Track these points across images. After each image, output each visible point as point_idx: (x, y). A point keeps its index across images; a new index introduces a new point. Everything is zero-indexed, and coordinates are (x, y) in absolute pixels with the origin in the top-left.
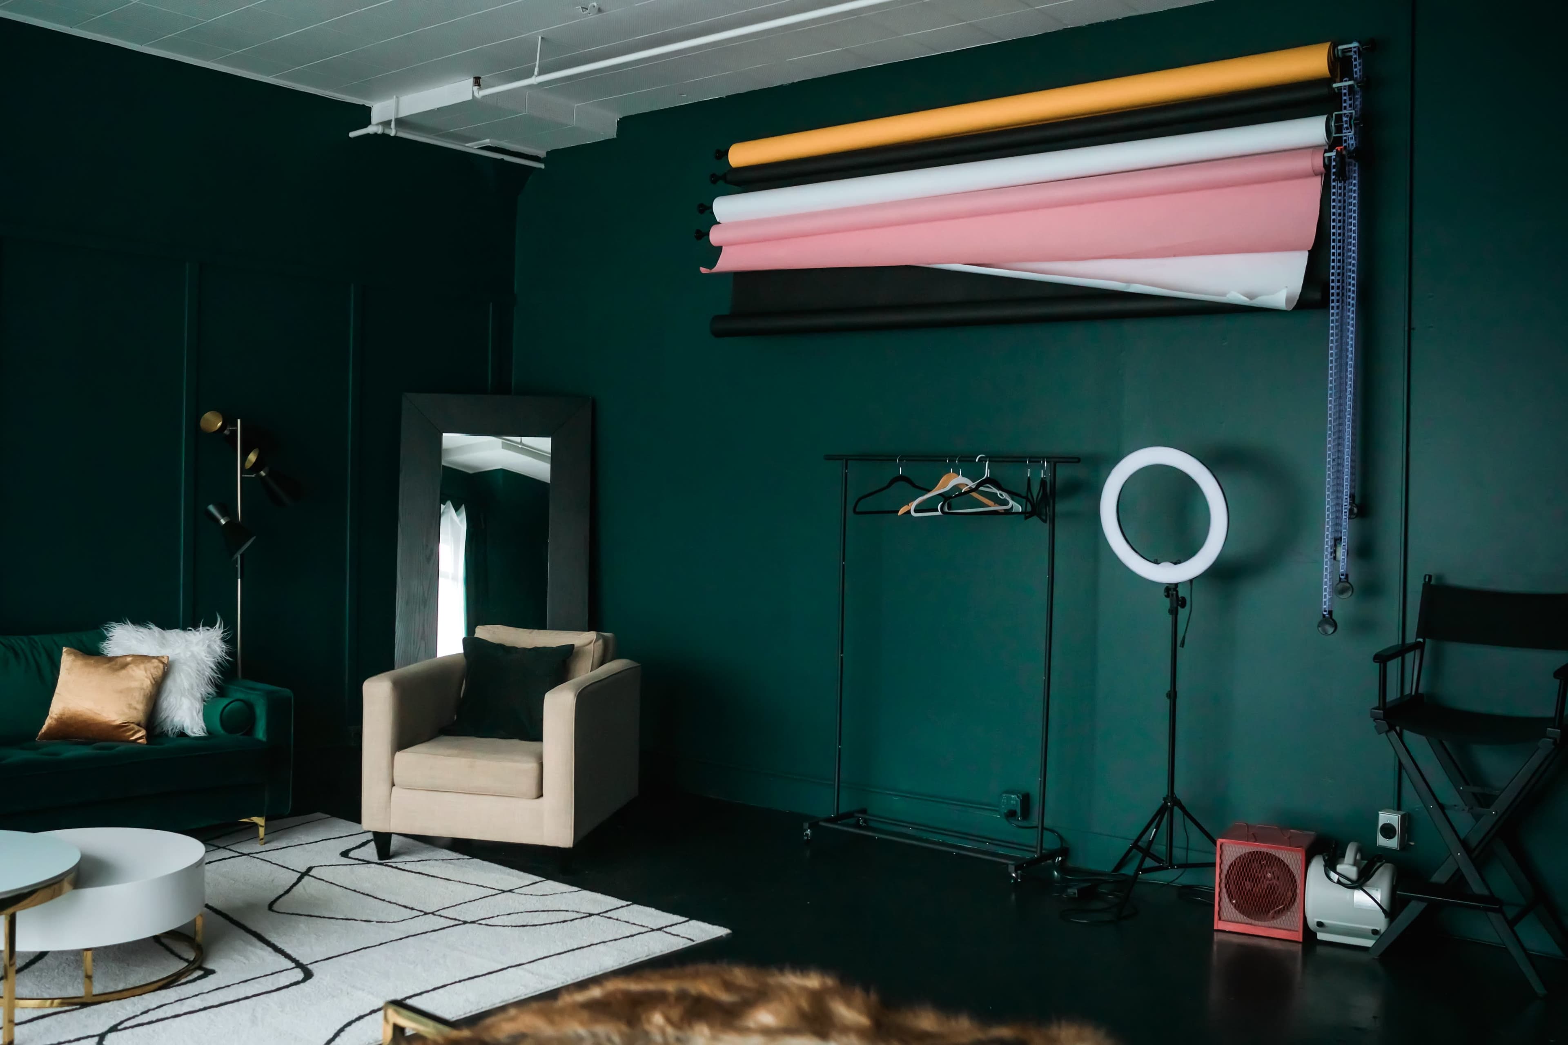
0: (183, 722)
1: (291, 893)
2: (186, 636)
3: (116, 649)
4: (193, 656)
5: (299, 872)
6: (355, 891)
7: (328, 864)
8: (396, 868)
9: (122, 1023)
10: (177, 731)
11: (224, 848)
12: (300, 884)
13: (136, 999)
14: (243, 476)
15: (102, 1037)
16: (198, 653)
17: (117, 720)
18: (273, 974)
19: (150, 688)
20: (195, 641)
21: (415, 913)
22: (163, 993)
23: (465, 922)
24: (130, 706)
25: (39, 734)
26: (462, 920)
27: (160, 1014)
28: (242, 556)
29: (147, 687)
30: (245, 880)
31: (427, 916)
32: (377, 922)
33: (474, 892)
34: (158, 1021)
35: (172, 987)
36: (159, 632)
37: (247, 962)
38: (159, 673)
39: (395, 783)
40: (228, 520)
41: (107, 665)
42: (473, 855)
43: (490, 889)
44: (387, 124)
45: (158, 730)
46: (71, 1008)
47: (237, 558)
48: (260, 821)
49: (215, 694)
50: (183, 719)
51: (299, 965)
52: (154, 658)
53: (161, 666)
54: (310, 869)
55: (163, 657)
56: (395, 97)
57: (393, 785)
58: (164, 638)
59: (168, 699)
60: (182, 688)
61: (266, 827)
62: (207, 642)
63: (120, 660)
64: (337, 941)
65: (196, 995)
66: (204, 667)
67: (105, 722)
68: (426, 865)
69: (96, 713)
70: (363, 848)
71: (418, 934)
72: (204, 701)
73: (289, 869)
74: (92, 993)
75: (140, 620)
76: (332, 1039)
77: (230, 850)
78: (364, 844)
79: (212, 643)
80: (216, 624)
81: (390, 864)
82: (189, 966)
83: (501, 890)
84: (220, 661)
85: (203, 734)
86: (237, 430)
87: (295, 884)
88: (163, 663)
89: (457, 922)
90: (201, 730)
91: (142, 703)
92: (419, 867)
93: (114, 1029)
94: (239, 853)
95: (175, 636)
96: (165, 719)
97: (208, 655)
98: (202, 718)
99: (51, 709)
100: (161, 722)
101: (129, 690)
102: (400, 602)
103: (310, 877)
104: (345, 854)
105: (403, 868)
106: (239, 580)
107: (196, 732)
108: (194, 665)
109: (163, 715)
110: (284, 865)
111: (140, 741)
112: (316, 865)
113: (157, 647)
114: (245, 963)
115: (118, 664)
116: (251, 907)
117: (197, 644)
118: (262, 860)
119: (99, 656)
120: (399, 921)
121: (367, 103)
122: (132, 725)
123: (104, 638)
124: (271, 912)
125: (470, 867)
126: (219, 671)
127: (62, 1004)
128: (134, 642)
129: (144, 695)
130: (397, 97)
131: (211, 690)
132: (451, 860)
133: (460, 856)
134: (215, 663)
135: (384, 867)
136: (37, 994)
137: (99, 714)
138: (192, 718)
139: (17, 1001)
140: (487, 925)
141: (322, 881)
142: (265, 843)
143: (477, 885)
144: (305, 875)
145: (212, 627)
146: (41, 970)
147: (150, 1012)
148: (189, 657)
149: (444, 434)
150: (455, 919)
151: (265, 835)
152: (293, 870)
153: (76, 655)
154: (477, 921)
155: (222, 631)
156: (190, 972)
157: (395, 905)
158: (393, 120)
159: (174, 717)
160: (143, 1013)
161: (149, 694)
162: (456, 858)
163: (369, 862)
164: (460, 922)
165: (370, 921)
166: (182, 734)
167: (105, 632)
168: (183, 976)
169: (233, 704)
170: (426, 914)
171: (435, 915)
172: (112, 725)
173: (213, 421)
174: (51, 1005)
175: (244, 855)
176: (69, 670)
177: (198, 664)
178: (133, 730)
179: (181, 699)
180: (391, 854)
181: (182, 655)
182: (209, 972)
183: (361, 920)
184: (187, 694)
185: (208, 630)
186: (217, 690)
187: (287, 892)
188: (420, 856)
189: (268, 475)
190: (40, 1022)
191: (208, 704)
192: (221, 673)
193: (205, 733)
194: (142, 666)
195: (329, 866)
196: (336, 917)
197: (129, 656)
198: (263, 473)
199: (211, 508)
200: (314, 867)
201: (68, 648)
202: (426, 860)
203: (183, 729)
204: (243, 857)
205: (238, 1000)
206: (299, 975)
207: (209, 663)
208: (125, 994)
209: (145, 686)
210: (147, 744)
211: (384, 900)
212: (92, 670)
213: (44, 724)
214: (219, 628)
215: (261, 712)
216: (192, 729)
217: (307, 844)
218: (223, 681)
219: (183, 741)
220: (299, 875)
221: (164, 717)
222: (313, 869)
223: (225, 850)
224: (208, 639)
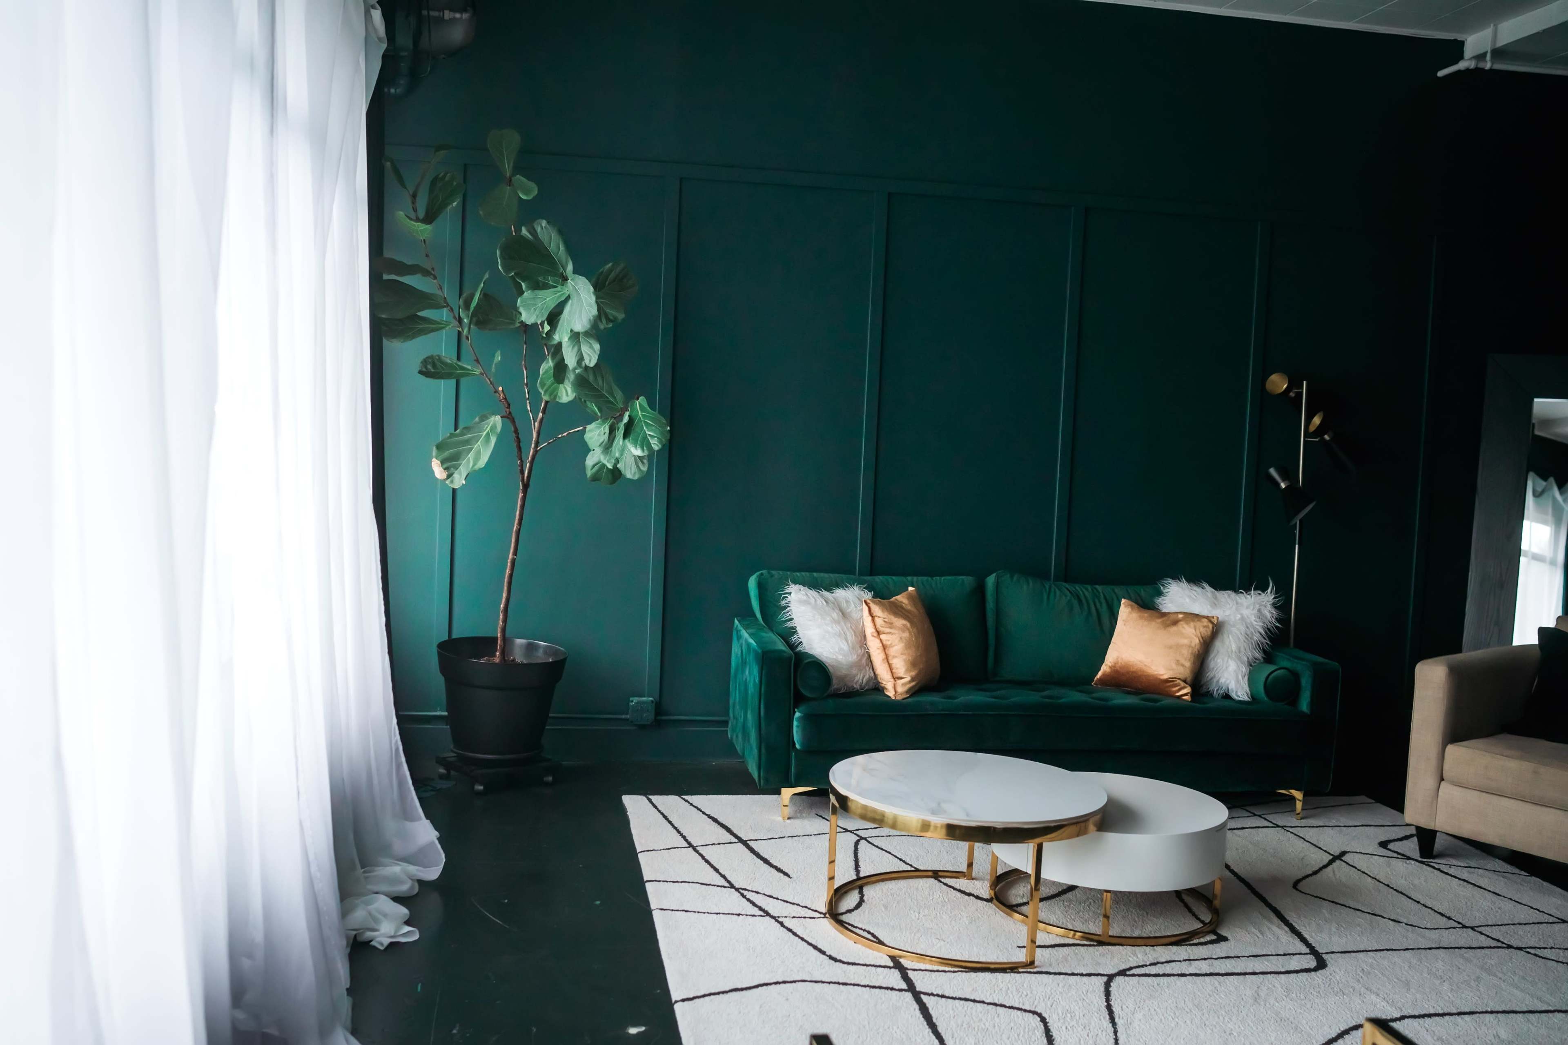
0: (1228, 684)
1: (1319, 875)
2: (1238, 598)
3: (1170, 605)
4: (1243, 619)
5: (1331, 855)
6: (1388, 886)
7: (1364, 852)
8: (1439, 870)
9: (1131, 968)
10: (1222, 692)
11: (1260, 816)
12: (1330, 868)
13: (1148, 949)
14: (1306, 439)
15: (1111, 978)
16: (1247, 616)
17: (1165, 674)
18: (1285, 955)
19: (1198, 647)
20: (1245, 604)
21: (1452, 924)
22: (1174, 949)
23: (1509, 947)
24: (1178, 662)
25: (1095, 679)
26: (1506, 942)
27: (1167, 968)
28: (1301, 521)
29: (1195, 646)
30: (1275, 852)
31: (1465, 929)
32: (1406, 924)
33: (1524, 914)
34: (1164, 975)
35: (1183, 945)
36: (1212, 592)
37: (1261, 936)
38: (1207, 632)
39: (1444, 778)
40: (1288, 483)
41: (1159, 621)
42: (1532, 873)
43: (1546, 915)
44: (1481, 57)
45: (1204, 690)
46: (1088, 943)
47: (1296, 524)
48: (1298, 795)
49: (1262, 659)
50: (1228, 681)
51: (1313, 951)
52: (1204, 617)
53: (1211, 626)
54: (1344, 853)
55: (1213, 617)
56: (1492, 25)
57: (1442, 779)
58: (1216, 598)
59: (1215, 660)
60: (1229, 650)
61: (1304, 802)
62: (1258, 606)
63: (1173, 617)
64: (1359, 936)
65: (1205, 959)
66: (1253, 631)
67: (1153, 676)
68: (1474, 873)
69: (1146, 665)
70: (1405, 842)
71: (1451, 948)
72: (1251, 665)
73: (1322, 849)
74: (1108, 933)
75: (1194, 579)
76: (1335, 1040)
77: (1266, 819)
78: (1406, 838)
79: (1263, 608)
80: (1268, 589)
81: (1432, 864)
82: (1204, 928)
83: (1562, 920)
84: (1269, 627)
85: (1246, 699)
86: (1302, 392)
87: (1325, 867)
88: (1212, 623)
89: (1499, 944)
90: (1246, 695)
91: (1189, 660)
92: (1465, 875)
93: (1122, 973)
94: (1274, 824)
95: (1226, 597)
96: (1211, 679)
97: (1258, 620)
98: (1247, 683)
99: (1107, 657)
100: (1207, 681)
101: (1178, 646)
102: (1472, 581)
103: (1342, 862)
104: (1384, 844)
105: (1446, 871)
106: (1297, 546)
107: (1241, 696)
108: (1243, 628)
109: (1210, 675)
110: (1317, 845)
111: (1185, 698)
112: (1351, 851)
113: (1209, 607)
114: (1258, 937)
115: (1170, 620)
116: (1276, 881)
117: (1247, 608)
118: (1295, 835)
119: (1153, 610)
120: (1431, 929)
121: (1460, 37)
122: (1178, 681)
123: (1160, 594)
124: (1294, 890)
125: (1526, 885)
126: (1268, 637)
127: (1083, 938)
128: (1187, 600)
129: (1192, 653)
130: (1494, 25)
131: (1258, 655)
132: (1504, 872)
133: (1517, 871)
134: (1263, 628)
135: (1425, 866)
136: (1063, 923)
137: (1149, 667)
138: (1238, 681)
139: (1039, 923)
140: (1536, 955)
141: (1354, 869)
142: (1301, 819)
143: (1532, 908)
144: (1337, 859)
145: (1263, 592)
146: (1070, 901)
147: (1158, 965)
148: (1239, 619)
149: (1536, 400)
150: (1498, 941)
151: (1302, 810)
152: (1325, 851)
153: (1132, 608)
154: (1525, 948)
155: (1273, 597)
156: (1204, 934)
157: (1430, 910)
158: (1489, 51)
159: (1220, 678)
160: (1151, 964)
161: (1197, 653)
162: (1511, 872)
163: (1409, 858)
164: (1504, 945)
165: (1399, 922)
166: (1227, 696)
167: (1162, 588)
168: (1196, 937)
169: (1279, 671)
170: (1464, 927)
171: (1475, 930)
172: (1159, 679)
173: (1278, 383)
174: (1073, 937)
175: (1278, 826)
176: (1125, 622)
177: (1247, 627)
178: (1179, 685)
179: (1227, 661)
180: (1434, 853)
181: (1232, 617)
182: (1222, 939)
183: (1389, 919)
184: (1234, 656)
185: (1260, 594)
186: (1264, 656)
187: (1316, 873)
188: (1468, 861)
189: (1332, 439)
190: (1060, 949)
191: (1253, 667)
192: (1270, 638)
193: (1248, 697)
194: (1192, 624)
195: (1364, 854)
196: (1363, 910)
197: (1181, 613)
198: (1327, 437)
199: (1272, 471)
200: (1349, 852)
201: (1127, 601)
202: (1475, 868)
203: (1228, 690)
204: (1277, 828)
205: (1245, 974)
206: (1312, 962)
207: (1258, 627)
208: (1139, 941)
209: (1193, 645)
210: (1191, 702)
211: (1418, 902)
212: (1146, 623)
213: (1100, 670)
214: (1271, 593)
215: (1306, 682)
216: (1236, 692)
217: (1345, 826)
218: (1271, 647)
219: (1227, 703)
220: (1331, 857)
221: (1210, 677)
222: (1347, 855)
223: (1259, 818)
224: (1258, 604)
